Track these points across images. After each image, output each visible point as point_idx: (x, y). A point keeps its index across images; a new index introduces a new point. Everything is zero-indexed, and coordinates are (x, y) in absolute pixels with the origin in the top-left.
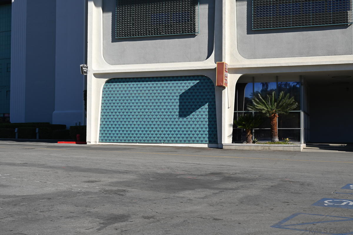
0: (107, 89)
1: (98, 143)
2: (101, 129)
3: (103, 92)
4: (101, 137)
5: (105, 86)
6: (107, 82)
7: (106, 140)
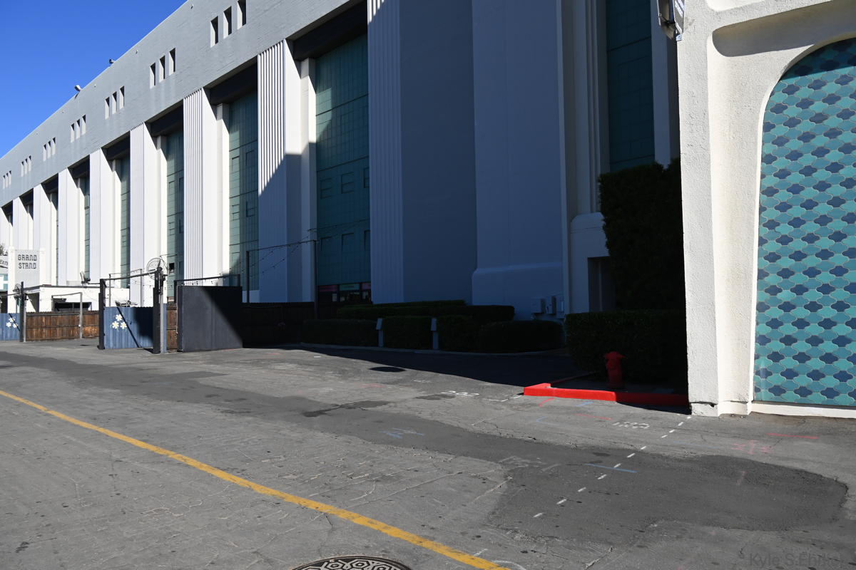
0: (793, 111)
1: (751, 407)
2: (767, 330)
3: (768, 127)
4: (768, 373)
5: (782, 98)
6: (797, 69)
7: (804, 392)
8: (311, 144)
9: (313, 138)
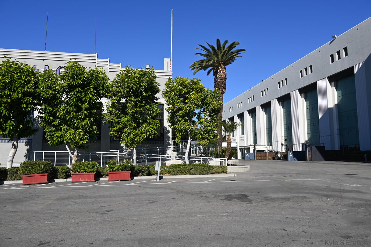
8: (336, 105)
9: (336, 103)
